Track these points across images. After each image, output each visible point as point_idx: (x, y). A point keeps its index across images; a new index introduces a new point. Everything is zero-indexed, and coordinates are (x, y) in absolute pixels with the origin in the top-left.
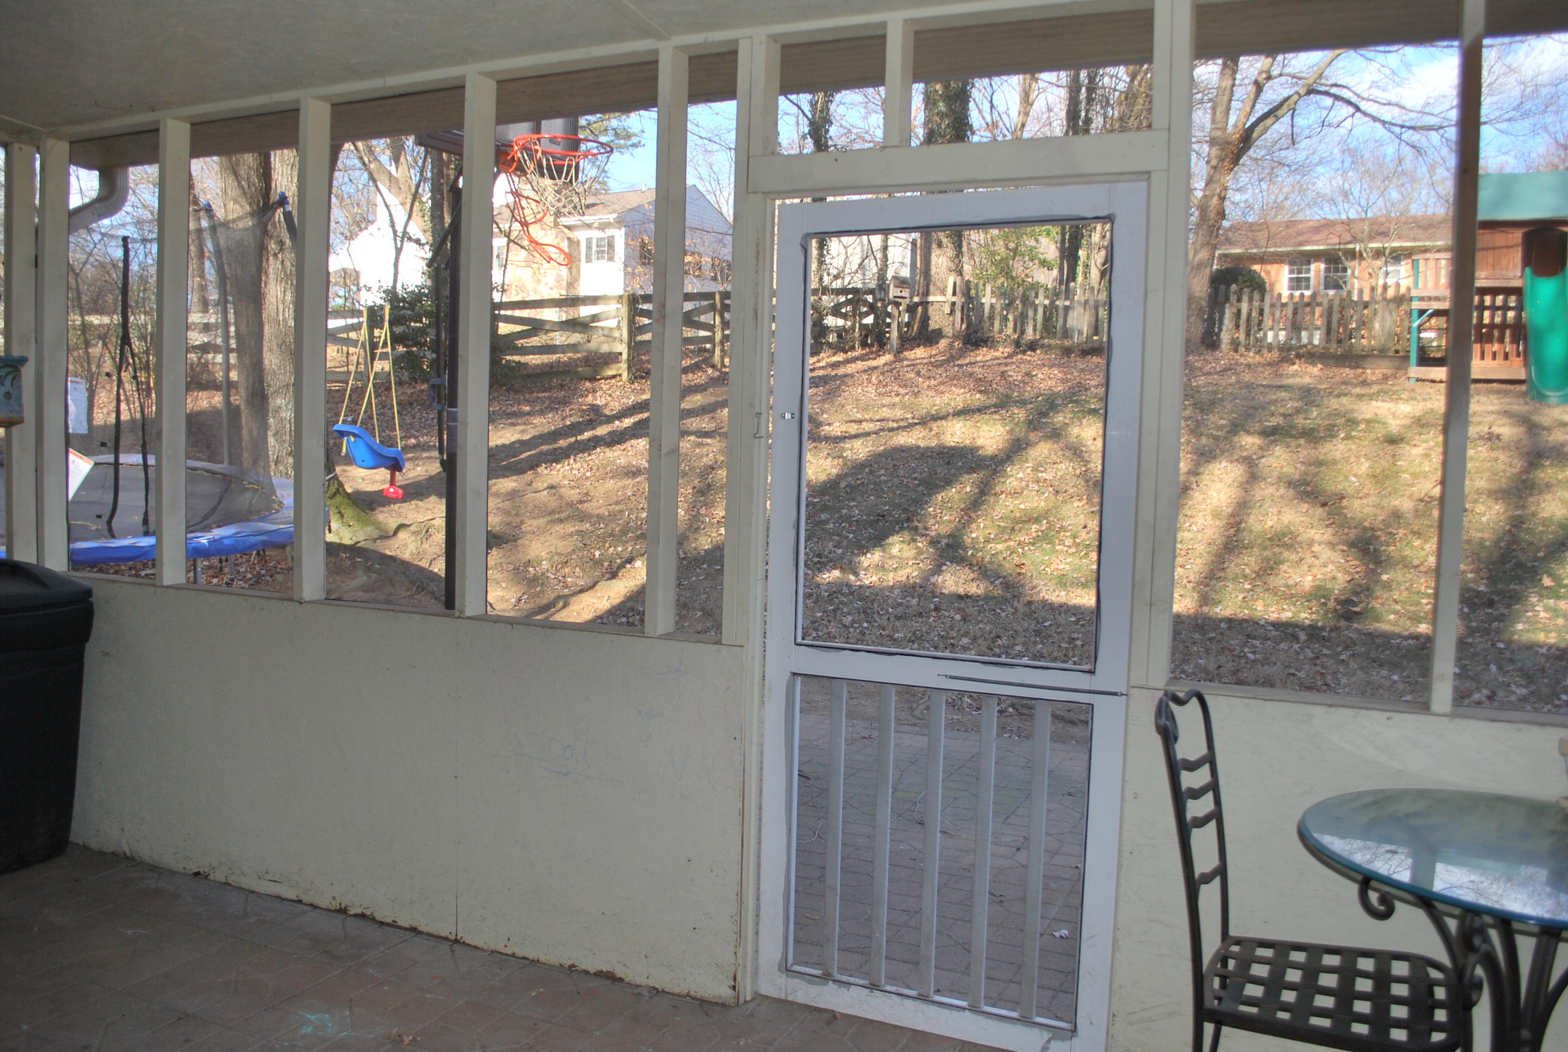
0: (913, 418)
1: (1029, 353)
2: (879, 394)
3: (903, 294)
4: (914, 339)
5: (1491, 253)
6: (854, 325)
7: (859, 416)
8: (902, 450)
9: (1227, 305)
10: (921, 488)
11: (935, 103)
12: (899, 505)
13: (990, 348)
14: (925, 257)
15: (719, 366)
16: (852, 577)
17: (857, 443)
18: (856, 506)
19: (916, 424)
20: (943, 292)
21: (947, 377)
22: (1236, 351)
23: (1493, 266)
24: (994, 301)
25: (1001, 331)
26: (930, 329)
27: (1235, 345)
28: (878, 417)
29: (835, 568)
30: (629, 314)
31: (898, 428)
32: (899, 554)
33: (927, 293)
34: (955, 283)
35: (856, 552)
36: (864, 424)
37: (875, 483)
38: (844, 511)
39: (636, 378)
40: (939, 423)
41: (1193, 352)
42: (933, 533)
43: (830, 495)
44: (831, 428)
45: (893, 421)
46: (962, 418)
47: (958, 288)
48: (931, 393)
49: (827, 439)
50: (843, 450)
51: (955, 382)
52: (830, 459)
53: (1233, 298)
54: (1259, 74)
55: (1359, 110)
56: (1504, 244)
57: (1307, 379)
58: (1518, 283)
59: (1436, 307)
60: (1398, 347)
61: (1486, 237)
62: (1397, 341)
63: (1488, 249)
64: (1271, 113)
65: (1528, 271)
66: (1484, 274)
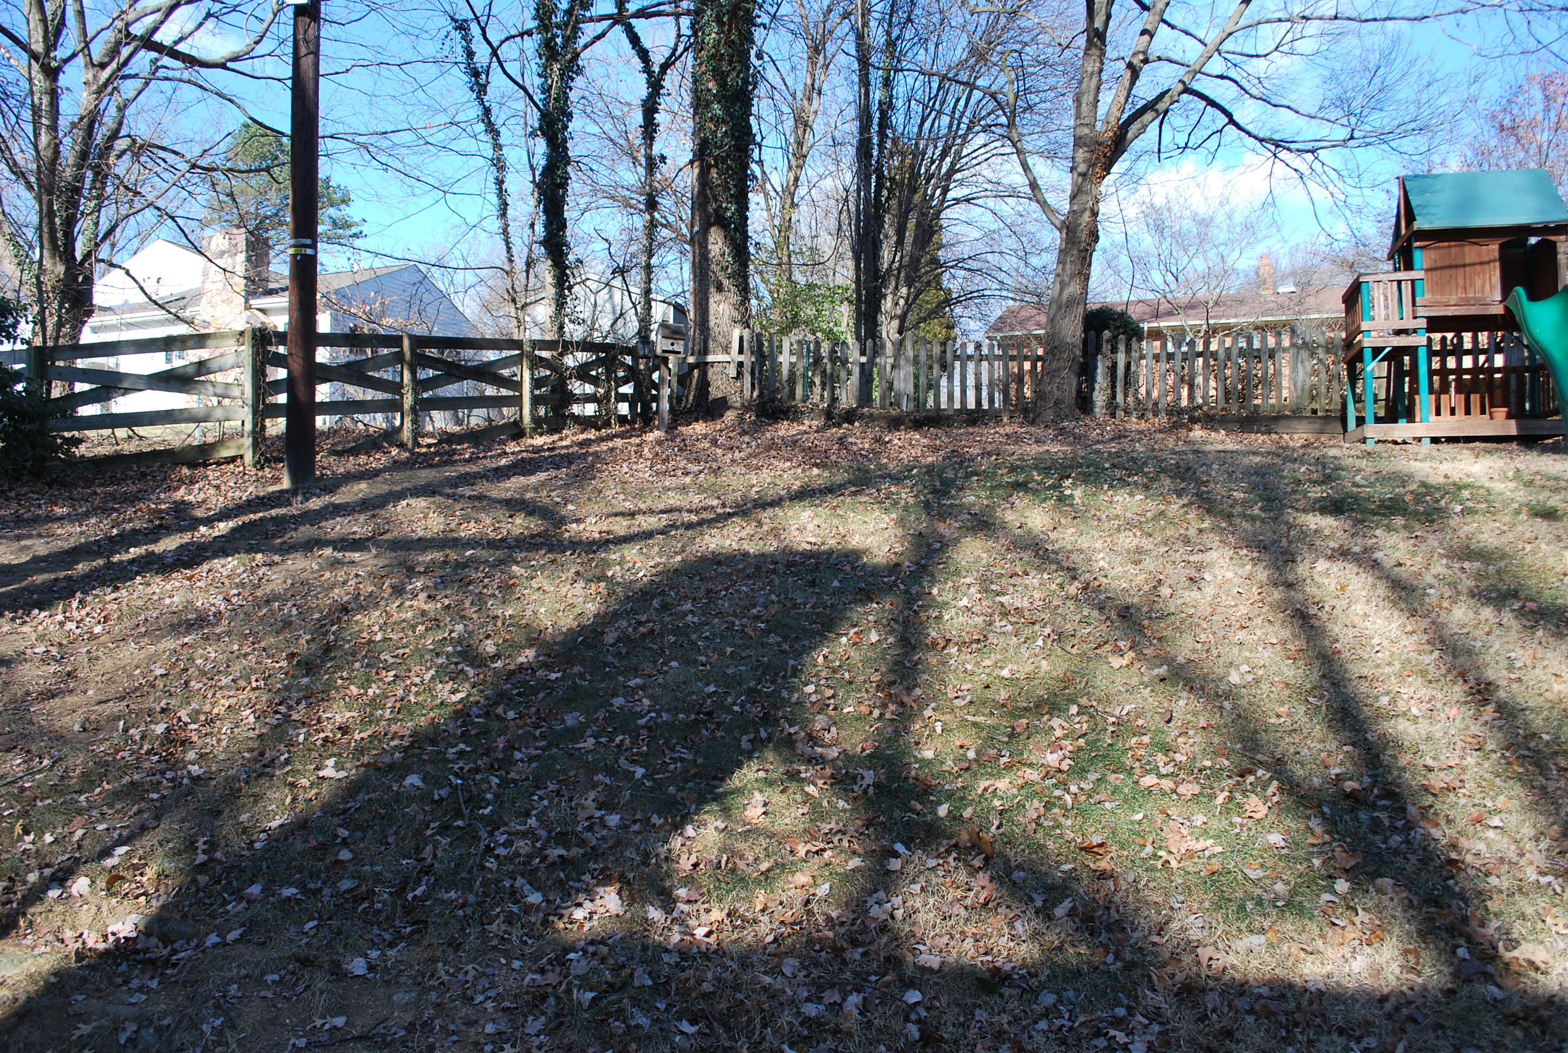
0: (724, 505)
1: (846, 425)
2: (657, 473)
3: (676, 348)
4: (690, 411)
5: (1461, 271)
6: (608, 393)
7: (628, 505)
8: (717, 560)
9: (1099, 357)
10: (773, 639)
11: (707, 106)
12: (736, 681)
13: (792, 421)
14: (701, 304)
15: (410, 445)
16: (655, 914)
17: (631, 552)
18: (643, 688)
19: (730, 515)
20: (726, 349)
21: (758, 446)
22: (1113, 415)
23: (1465, 288)
24: (794, 359)
25: (805, 399)
26: (711, 398)
27: (1112, 407)
28: (661, 506)
29: (606, 880)
30: (254, 360)
31: (701, 523)
32: (764, 822)
33: (705, 351)
34: (741, 338)
35: (656, 820)
36: (640, 518)
37: (676, 631)
38: (618, 701)
39: (267, 460)
40: (770, 512)
41: (1067, 416)
42: (834, 753)
43: (583, 662)
44: (582, 527)
45: (690, 511)
46: (806, 503)
47: (745, 344)
48: (740, 469)
49: (576, 545)
50: (607, 564)
51: (773, 453)
52: (580, 584)
53: (1106, 348)
54: (1134, 55)
55: (1232, 121)
56: (1476, 261)
57: (1230, 445)
58: (1498, 310)
59: (1395, 344)
60: (1315, 406)
61: (1453, 251)
62: (1313, 398)
63: (1456, 266)
64: (1150, 106)
65: (1520, 291)
66: (1454, 299)
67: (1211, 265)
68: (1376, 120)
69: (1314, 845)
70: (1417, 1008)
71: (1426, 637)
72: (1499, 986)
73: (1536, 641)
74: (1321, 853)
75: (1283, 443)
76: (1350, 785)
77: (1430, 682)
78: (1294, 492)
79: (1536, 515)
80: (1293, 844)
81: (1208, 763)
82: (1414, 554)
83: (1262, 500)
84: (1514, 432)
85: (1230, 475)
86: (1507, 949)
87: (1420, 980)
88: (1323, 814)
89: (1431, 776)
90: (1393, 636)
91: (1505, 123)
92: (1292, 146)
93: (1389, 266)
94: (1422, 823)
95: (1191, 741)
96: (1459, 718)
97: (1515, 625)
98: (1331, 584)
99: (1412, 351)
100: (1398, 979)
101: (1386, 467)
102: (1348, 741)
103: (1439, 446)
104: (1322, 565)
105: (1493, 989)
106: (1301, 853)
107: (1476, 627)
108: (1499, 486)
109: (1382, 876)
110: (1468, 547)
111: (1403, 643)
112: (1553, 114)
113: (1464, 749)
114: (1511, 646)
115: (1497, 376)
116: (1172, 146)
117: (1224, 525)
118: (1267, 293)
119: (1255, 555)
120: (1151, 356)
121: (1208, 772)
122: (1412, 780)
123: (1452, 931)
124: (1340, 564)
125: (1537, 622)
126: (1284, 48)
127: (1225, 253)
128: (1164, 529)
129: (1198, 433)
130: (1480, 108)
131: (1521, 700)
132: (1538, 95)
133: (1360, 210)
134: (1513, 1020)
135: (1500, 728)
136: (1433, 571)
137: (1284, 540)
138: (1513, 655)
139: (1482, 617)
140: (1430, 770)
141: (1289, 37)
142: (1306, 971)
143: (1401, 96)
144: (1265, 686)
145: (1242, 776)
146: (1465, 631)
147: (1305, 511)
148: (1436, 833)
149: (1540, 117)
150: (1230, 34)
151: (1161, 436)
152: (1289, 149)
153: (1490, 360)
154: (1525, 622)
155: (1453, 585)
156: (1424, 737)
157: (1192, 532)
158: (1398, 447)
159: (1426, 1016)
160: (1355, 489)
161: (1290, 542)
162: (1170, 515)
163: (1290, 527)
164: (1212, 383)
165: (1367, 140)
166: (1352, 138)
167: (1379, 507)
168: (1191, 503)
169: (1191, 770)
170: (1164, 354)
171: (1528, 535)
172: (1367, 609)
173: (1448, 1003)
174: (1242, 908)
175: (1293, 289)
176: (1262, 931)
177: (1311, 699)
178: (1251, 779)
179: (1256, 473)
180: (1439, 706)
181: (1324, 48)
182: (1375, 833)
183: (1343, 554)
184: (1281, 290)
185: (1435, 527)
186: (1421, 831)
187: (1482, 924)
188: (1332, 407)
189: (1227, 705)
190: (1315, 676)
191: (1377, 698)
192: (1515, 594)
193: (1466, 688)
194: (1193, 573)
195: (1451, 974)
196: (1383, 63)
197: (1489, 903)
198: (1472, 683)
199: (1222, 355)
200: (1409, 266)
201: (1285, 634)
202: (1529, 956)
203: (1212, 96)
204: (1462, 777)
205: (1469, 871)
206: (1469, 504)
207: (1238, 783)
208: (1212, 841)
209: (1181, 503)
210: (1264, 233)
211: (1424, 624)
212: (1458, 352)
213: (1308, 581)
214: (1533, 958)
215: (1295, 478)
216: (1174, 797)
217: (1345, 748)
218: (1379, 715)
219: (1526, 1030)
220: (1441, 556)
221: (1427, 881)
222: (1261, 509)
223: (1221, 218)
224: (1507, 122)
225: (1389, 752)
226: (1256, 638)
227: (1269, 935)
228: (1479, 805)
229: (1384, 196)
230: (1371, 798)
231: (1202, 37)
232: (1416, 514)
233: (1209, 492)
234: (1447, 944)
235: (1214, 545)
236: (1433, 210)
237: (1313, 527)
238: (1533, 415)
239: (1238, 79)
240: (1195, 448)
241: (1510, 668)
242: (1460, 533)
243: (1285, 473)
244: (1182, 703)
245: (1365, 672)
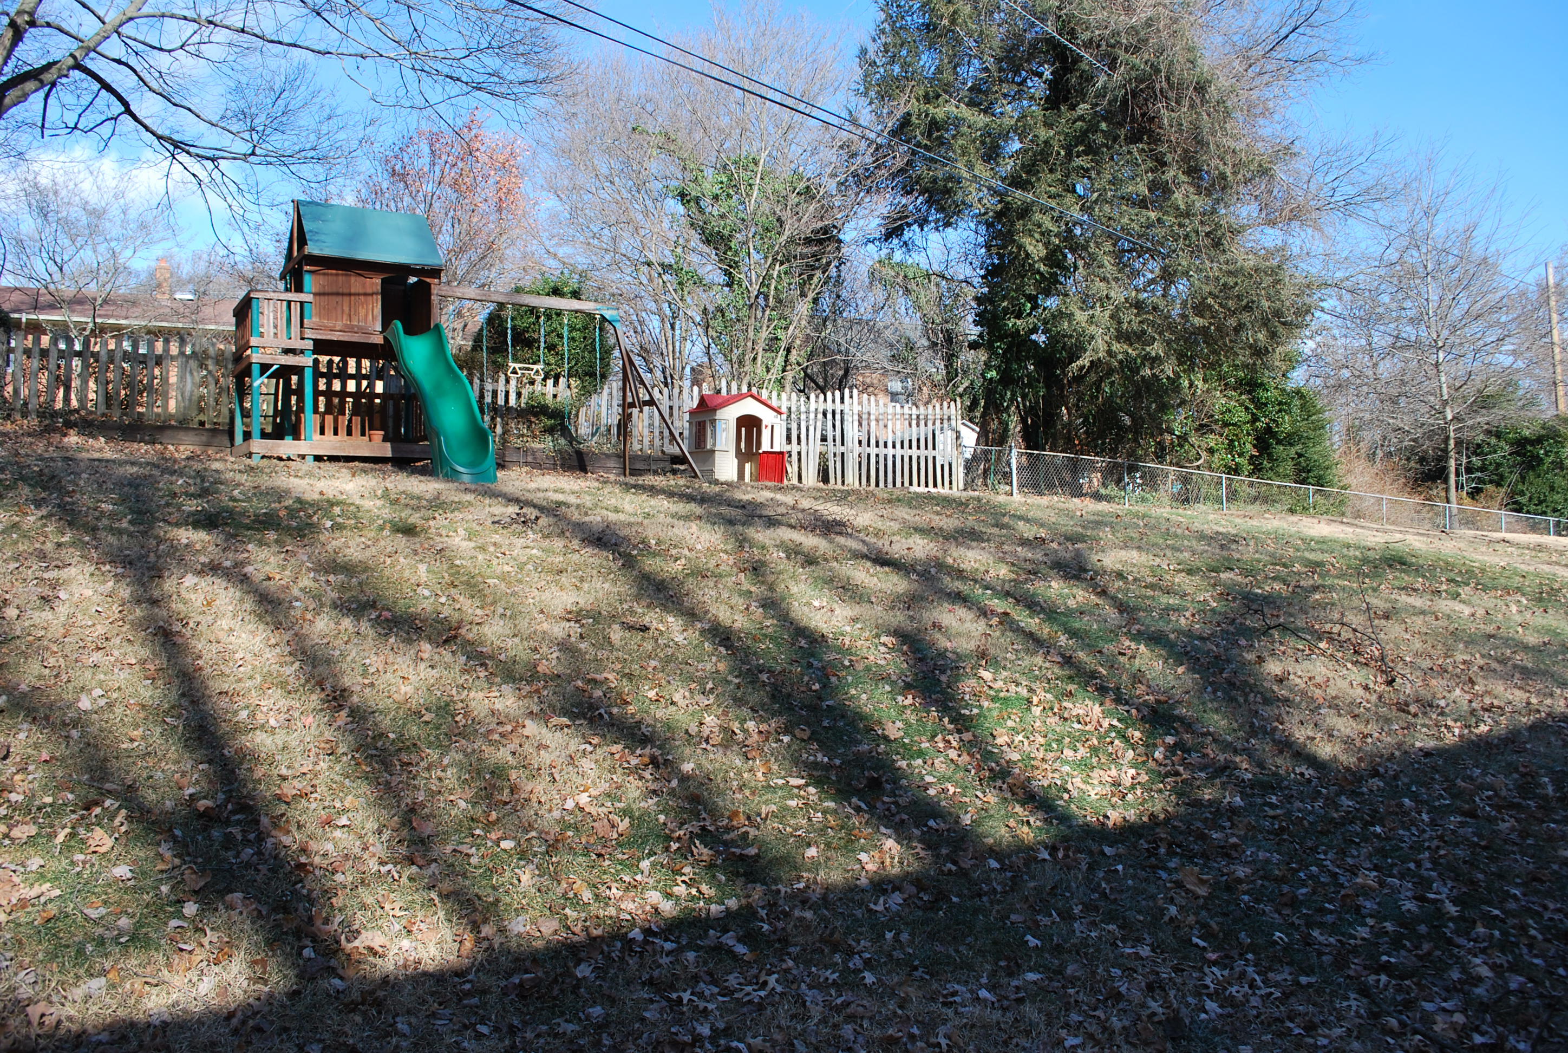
5: (346, 299)
23: (350, 316)
54: (19, 13)
55: (128, 111)
56: (361, 291)
57: (108, 454)
58: (378, 340)
59: (283, 362)
60: (202, 417)
61: (340, 280)
62: (201, 410)
63: (343, 294)
64: (35, 75)
65: (399, 324)
66: (339, 325)
67: (101, 260)
68: (277, 141)
69: (162, 871)
70: (263, 1017)
71: (288, 649)
72: (341, 978)
73: (389, 648)
74: (171, 878)
75: (168, 456)
76: (203, 804)
77: (289, 693)
78: (168, 505)
79: (398, 531)
80: (140, 874)
81: (48, 800)
82: (284, 568)
83: (132, 511)
84: (389, 454)
85: (100, 486)
86: (348, 941)
87: (267, 989)
88: (174, 839)
89: (285, 785)
90: (256, 650)
91: (397, 168)
92: (192, 150)
93: (281, 286)
94: (274, 833)
95: (31, 777)
96: (314, 726)
97: (371, 632)
98: (197, 599)
99: (299, 370)
100: (245, 992)
101: (265, 482)
102: (205, 759)
103: (322, 465)
104: (190, 580)
105: (336, 982)
106: (149, 882)
107: (336, 637)
108: (367, 504)
109: (232, 891)
110: (334, 561)
111: (265, 656)
112: (437, 169)
113: (318, 755)
114: (366, 654)
115: (378, 401)
116: (59, 124)
117: (87, 539)
118: (163, 299)
119: (119, 570)
120: (21, 350)
121: (49, 809)
122: (266, 791)
123: (298, 934)
124: (209, 579)
125: (391, 629)
126: (191, 49)
127: (118, 249)
128: (16, 543)
129: (73, 439)
130: (376, 150)
131: (372, 703)
132: (426, 150)
133: (258, 228)
134: (352, 1007)
135: (352, 731)
136: (301, 585)
137: (152, 554)
138: (368, 661)
139: (342, 628)
140: (284, 778)
141: (196, 38)
142: (150, 1005)
143: (302, 123)
144: (119, 710)
145: (87, 808)
146: (325, 641)
147: (178, 525)
148: (287, 840)
149: (426, 169)
150: (131, 19)
151: (29, 440)
152: (188, 153)
153: (371, 385)
154: (380, 630)
155: (317, 597)
156: (280, 747)
157: (49, 546)
158: (283, 463)
159: (272, 1023)
160: (231, 504)
161: (159, 557)
162: (25, 527)
163: (160, 541)
164: (92, 385)
165: (268, 159)
166: (253, 154)
167: (254, 521)
168: (49, 516)
169: (28, 809)
170: (37, 349)
171: (389, 549)
172: (232, 624)
173: (293, 1005)
174: (80, 952)
175: (191, 297)
176: (104, 973)
177: (168, 720)
178: (98, 810)
179: (130, 485)
180: (296, 714)
181: (233, 58)
182: (227, 849)
183: (213, 568)
184: (178, 296)
185: (306, 541)
186: (273, 840)
187: (327, 921)
188: (220, 420)
189: (75, 734)
190: (174, 695)
191: (236, 713)
192: (373, 605)
193: (323, 696)
194: (47, 592)
195: (296, 976)
196: (288, 87)
197: (334, 900)
198: (328, 691)
199: (104, 357)
200: (299, 289)
201: (144, 653)
202: (367, 943)
203: (109, 80)
204: (314, 782)
205: (317, 872)
206: (340, 520)
207: (83, 817)
208: (48, 885)
209: (40, 514)
210: (161, 235)
211: (287, 636)
212: (343, 376)
213: (175, 597)
214: (372, 945)
215: (169, 490)
216: (7, 842)
217: (201, 767)
218: (239, 729)
219: (364, 1014)
220: (309, 569)
221: (277, 889)
222: (130, 522)
223: (115, 211)
224: (398, 168)
225: (245, 766)
226: (113, 659)
227: (110, 976)
228: (329, 807)
229: (283, 216)
230: (225, 814)
231: (101, 14)
232: (288, 529)
233: (73, 503)
234: (292, 948)
235: (74, 561)
236: (323, 238)
237: (185, 541)
238: (407, 439)
239: (138, 69)
240: (68, 455)
241: (365, 674)
242: (329, 548)
243: (161, 485)
244: (22, 736)
245: (225, 687)
